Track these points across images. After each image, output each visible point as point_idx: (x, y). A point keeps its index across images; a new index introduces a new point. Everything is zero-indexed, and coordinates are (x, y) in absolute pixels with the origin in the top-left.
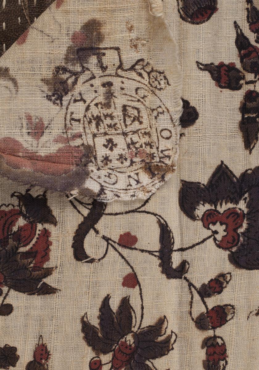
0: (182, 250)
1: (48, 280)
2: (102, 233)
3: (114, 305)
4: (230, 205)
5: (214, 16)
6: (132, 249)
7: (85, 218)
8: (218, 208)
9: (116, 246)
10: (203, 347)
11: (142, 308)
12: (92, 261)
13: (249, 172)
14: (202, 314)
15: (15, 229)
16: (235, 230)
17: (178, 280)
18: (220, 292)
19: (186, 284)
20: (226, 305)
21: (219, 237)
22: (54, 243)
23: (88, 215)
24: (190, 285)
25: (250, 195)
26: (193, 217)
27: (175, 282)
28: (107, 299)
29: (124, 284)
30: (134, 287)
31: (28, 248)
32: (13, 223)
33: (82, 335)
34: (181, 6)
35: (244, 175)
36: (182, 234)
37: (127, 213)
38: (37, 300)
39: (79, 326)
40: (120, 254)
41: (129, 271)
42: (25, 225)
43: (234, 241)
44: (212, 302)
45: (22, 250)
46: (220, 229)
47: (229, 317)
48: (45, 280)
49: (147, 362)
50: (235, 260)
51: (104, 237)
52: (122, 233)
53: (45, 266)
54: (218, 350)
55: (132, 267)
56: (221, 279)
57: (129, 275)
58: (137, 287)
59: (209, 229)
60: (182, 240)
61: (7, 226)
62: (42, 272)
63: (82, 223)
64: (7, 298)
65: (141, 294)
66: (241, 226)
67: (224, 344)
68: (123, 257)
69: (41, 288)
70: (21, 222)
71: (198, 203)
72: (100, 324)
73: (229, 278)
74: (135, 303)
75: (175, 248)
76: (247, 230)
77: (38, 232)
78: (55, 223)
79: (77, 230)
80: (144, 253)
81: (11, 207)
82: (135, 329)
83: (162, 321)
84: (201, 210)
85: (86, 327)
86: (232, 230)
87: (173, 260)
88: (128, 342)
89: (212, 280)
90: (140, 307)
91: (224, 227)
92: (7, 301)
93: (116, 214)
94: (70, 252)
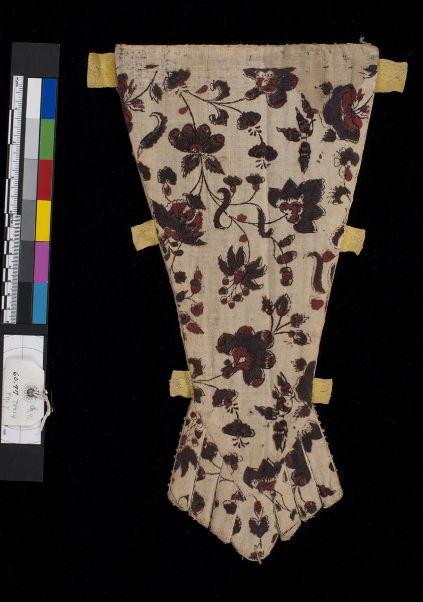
0: (270, 223)
1: (202, 238)
2: (229, 214)
3: (235, 251)
4: (294, 200)
5: (285, 104)
6: (244, 222)
7: (220, 206)
8: (288, 202)
9: (236, 221)
10: (280, 273)
11: (250, 252)
12: (224, 228)
13: (304, 183)
14: (280, 256)
15: (184, 212)
16: (297, 213)
17: (268, 238)
18: (289, 245)
19: (271, 240)
20: (292, 251)
21: (288, 216)
22: (204, 219)
23: (222, 205)
24: (274, 241)
25: (304, 195)
26: (275, 206)
27: (266, 239)
28: (231, 248)
29: (240, 240)
30: (245, 242)
31: (191, 222)
32: (183, 209)
33: (219, 266)
34: (268, 99)
35: (301, 185)
36: (269, 215)
37: (241, 204)
38: (196, 248)
39: (217, 262)
40: (238, 225)
41: (243, 233)
42: (190, 210)
43: (296, 218)
44: (285, 249)
45: (188, 222)
46: (289, 212)
47: (294, 257)
48: (199, 238)
49: (252, 280)
50: (297, 228)
51: (230, 216)
52: (239, 214)
53: (200, 231)
54: (288, 274)
55: (244, 232)
56: (290, 238)
57: (243, 235)
58: (247, 242)
59: (283, 212)
60: (270, 218)
61: (180, 210)
62: (198, 234)
63: (219, 209)
64: (181, 247)
65: (249, 245)
66: (300, 211)
67: (291, 271)
68: (240, 227)
69: (198, 242)
70: (188, 208)
71: (278, 199)
72: (228, 261)
73: (293, 238)
74: (246, 250)
75: (266, 222)
76: (303, 213)
77: (196, 214)
78: (204, 209)
79: (216, 213)
80: (250, 225)
81: (182, 201)
82: (246, 263)
83: (259, 259)
84: (280, 202)
85: (221, 262)
86: (295, 213)
87: (265, 228)
88: (242, 270)
89: (285, 238)
90: (248, 252)
91: (291, 211)
92: (180, 249)
93: (236, 205)
94: (213, 224)
